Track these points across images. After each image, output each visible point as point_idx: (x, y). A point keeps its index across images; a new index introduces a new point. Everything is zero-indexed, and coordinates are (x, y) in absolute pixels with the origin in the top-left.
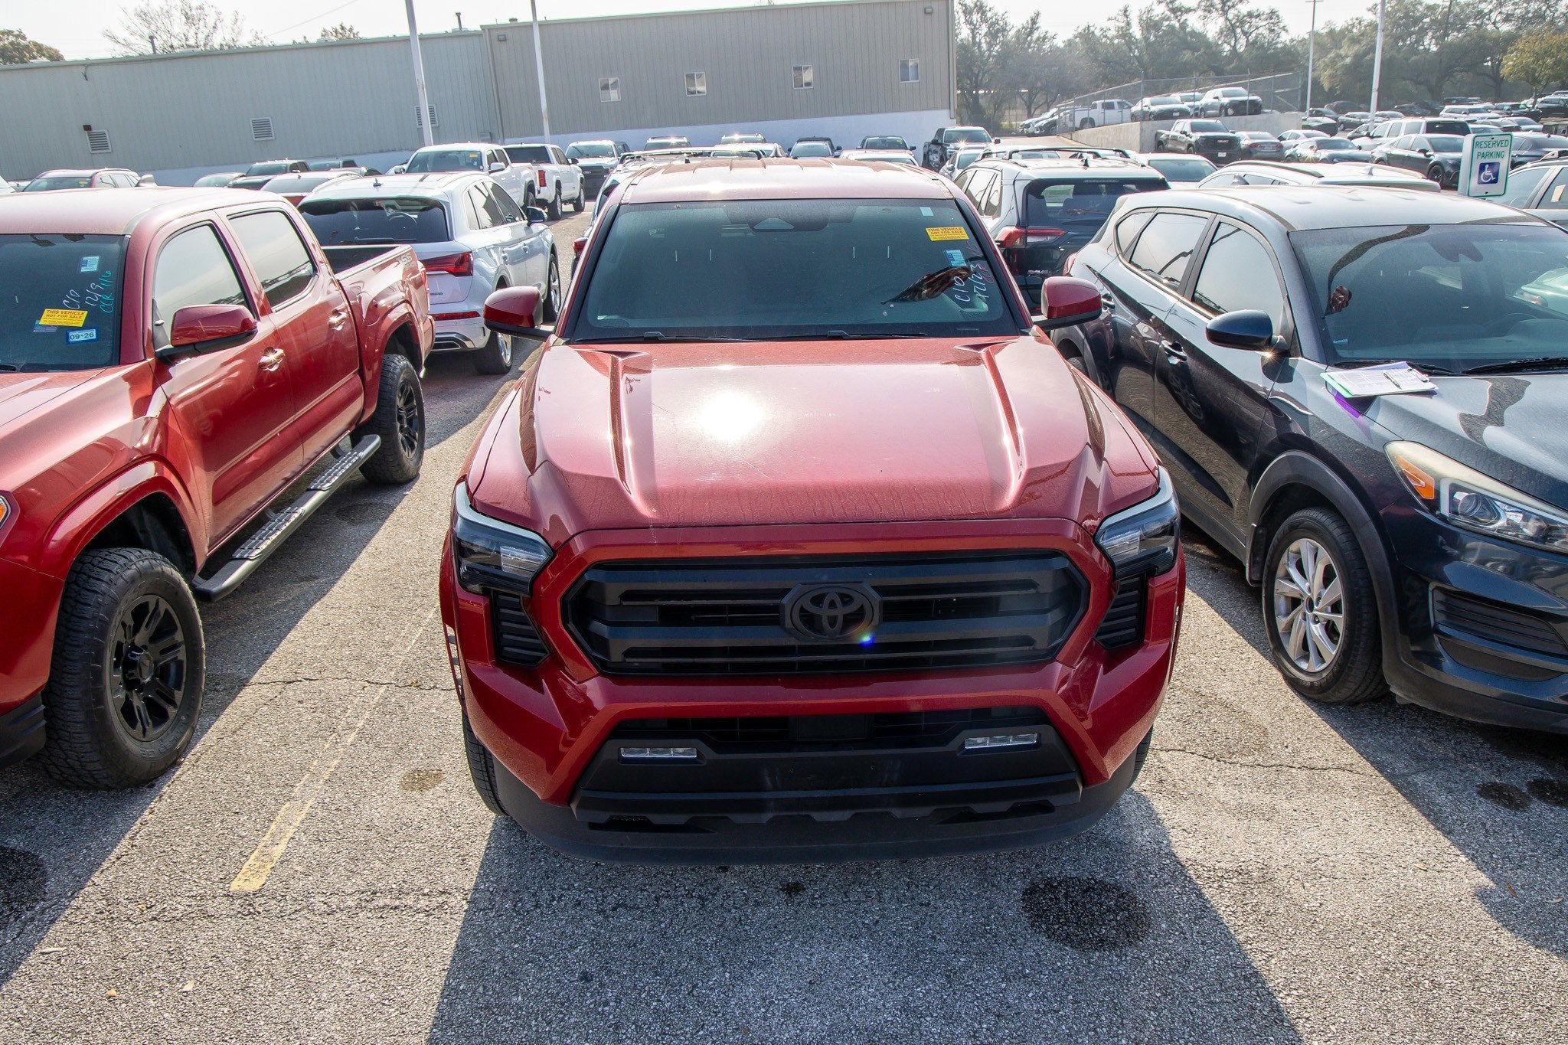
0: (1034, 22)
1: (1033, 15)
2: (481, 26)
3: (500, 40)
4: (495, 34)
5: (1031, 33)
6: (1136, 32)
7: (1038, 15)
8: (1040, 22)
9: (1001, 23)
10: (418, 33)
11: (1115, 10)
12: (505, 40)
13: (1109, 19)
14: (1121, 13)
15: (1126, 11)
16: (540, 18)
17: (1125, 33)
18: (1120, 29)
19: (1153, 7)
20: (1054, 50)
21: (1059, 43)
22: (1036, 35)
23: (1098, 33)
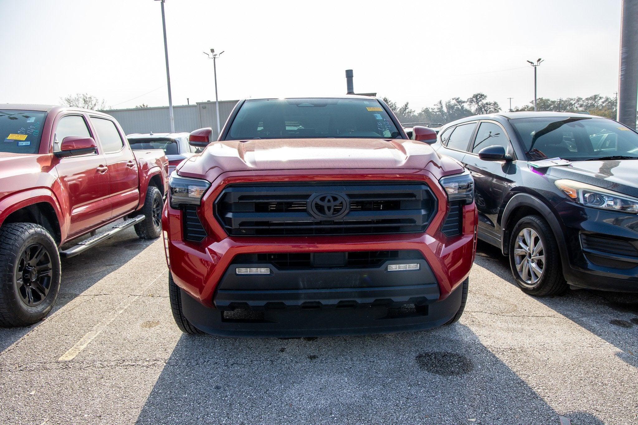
0: (406, 106)
1: (406, 104)
2: (196, 103)
3: (203, 108)
4: (201, 106)
5: (406, 109)
6: (445, 109)
7: (408, 103)
8: (409, 106)
9: (394, 106)
10: (173, 105)
11: (437, 102)
12: (205, 108)
13: (435, 105)
14: (439, 103)
15: (441, 102)
16: (219, 100)
17: (441, 110)
18: (439, 109)
19: (451, 101)
20: (414, 116)
21: (416, 114)
22: (407, 111)
23: (430, 110)
